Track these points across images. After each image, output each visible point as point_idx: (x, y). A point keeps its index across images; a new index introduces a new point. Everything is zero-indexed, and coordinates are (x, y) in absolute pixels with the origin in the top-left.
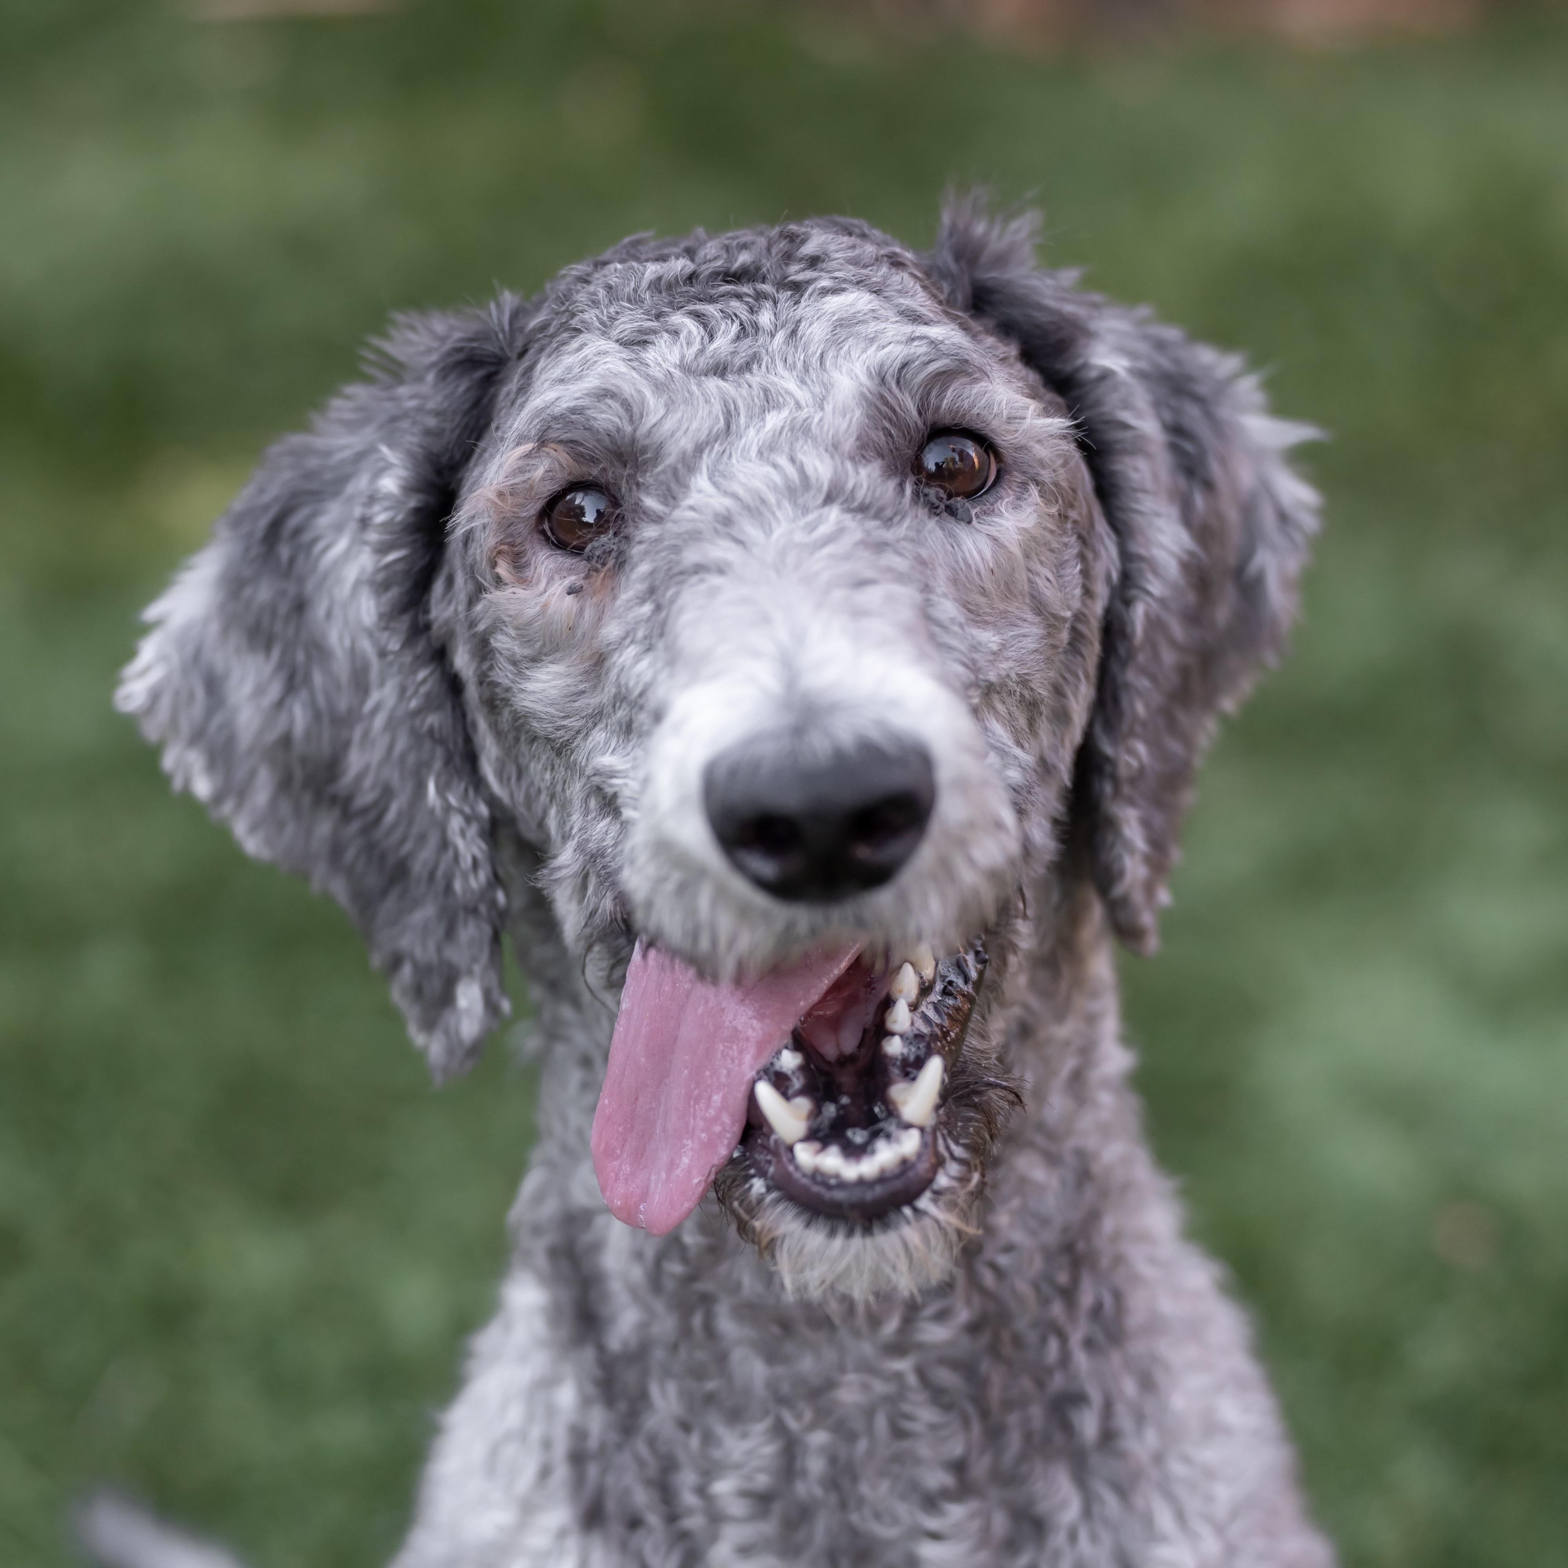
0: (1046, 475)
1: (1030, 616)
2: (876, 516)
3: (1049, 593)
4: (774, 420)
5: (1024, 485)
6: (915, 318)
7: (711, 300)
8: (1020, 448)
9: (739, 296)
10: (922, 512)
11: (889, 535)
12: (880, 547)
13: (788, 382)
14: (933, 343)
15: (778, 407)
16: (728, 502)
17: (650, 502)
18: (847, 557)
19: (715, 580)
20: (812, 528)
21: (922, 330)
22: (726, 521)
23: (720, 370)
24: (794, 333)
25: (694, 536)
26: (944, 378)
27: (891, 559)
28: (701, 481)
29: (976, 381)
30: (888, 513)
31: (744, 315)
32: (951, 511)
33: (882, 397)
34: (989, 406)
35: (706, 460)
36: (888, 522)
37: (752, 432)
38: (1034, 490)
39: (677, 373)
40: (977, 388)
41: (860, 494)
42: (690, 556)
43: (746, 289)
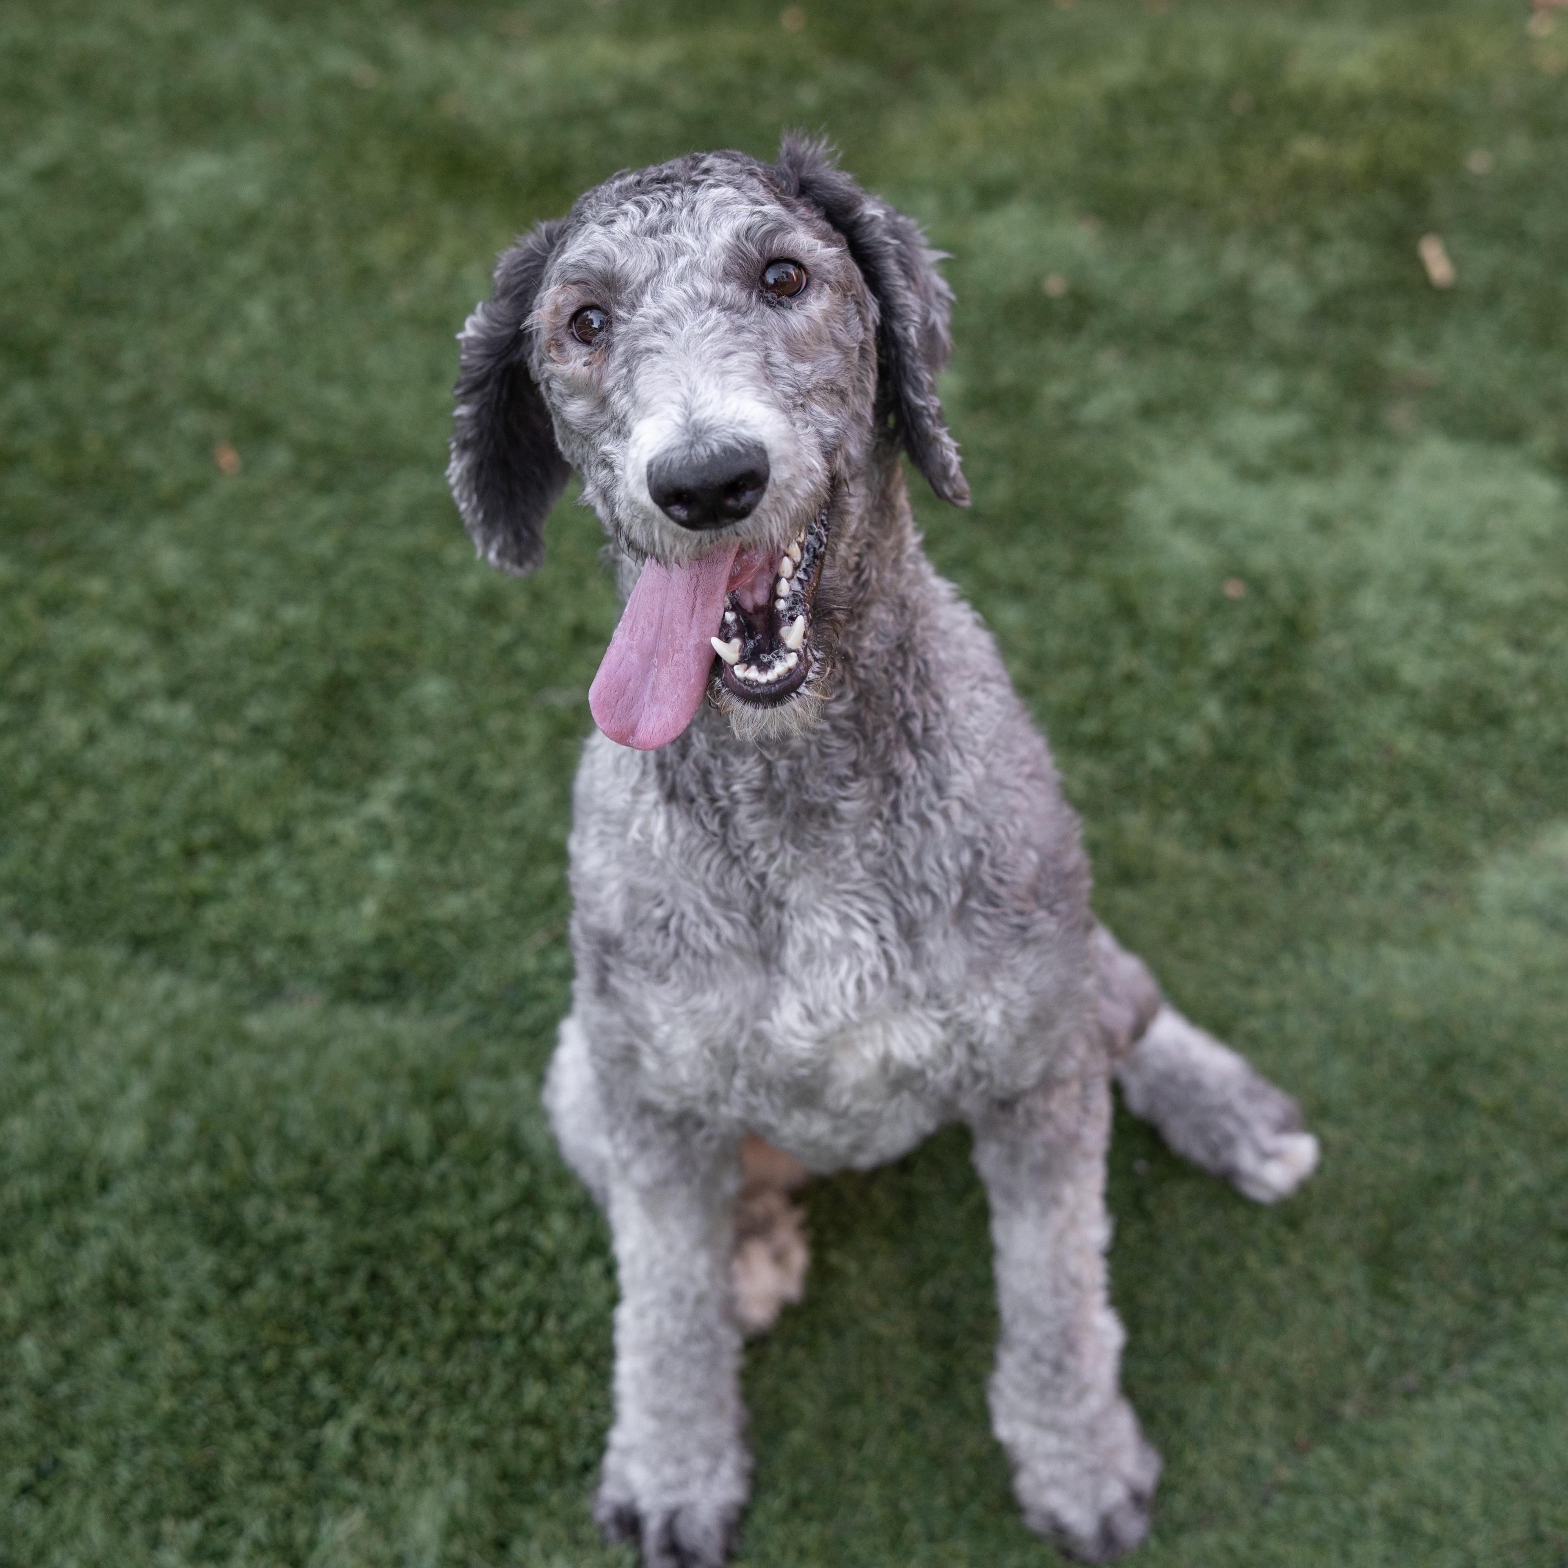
0: (832, 278)
1: (833, 350)
2: (737, 312)
3: (843, 337)
4: (682, 261)
5: (821, 286)
6: (756, 202)
7: (648, 193)
8: (816, 265)
9: (663, 190)
10: (763, 307)
11: (744, 322)
12: (739, 330)
13: (689, 239)
14: (764, 215)
15: (683, 254)
16: (660, 311)
17: (621, 313)
18: (721, 339)
19: (655, 358)
20: (703, 323)
21: (759, 208)
22: (660, 321)
23: (652, 232)
24: (692, 209)
25: (644, 332)
26: (771, 234)
27: (747, 337)
28: (647, 299)
29: (789, 233)
30: (744, 309)
31: (665, 200)
32: (781, 304)
33: (738, 247)
34: (798, 245)
35: (650, 288)
36: (745, 314)
37: (671, 269)
38: (826, 286)
39: (631, 236)
40: (789, 237)
41: (728, 300)
42: (642, 344)
43: (668, 186)
